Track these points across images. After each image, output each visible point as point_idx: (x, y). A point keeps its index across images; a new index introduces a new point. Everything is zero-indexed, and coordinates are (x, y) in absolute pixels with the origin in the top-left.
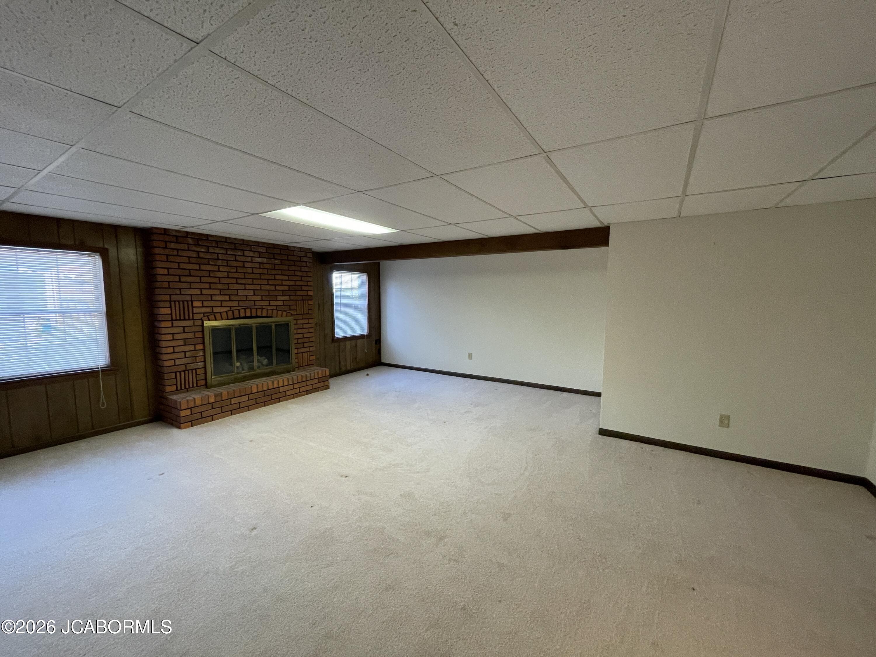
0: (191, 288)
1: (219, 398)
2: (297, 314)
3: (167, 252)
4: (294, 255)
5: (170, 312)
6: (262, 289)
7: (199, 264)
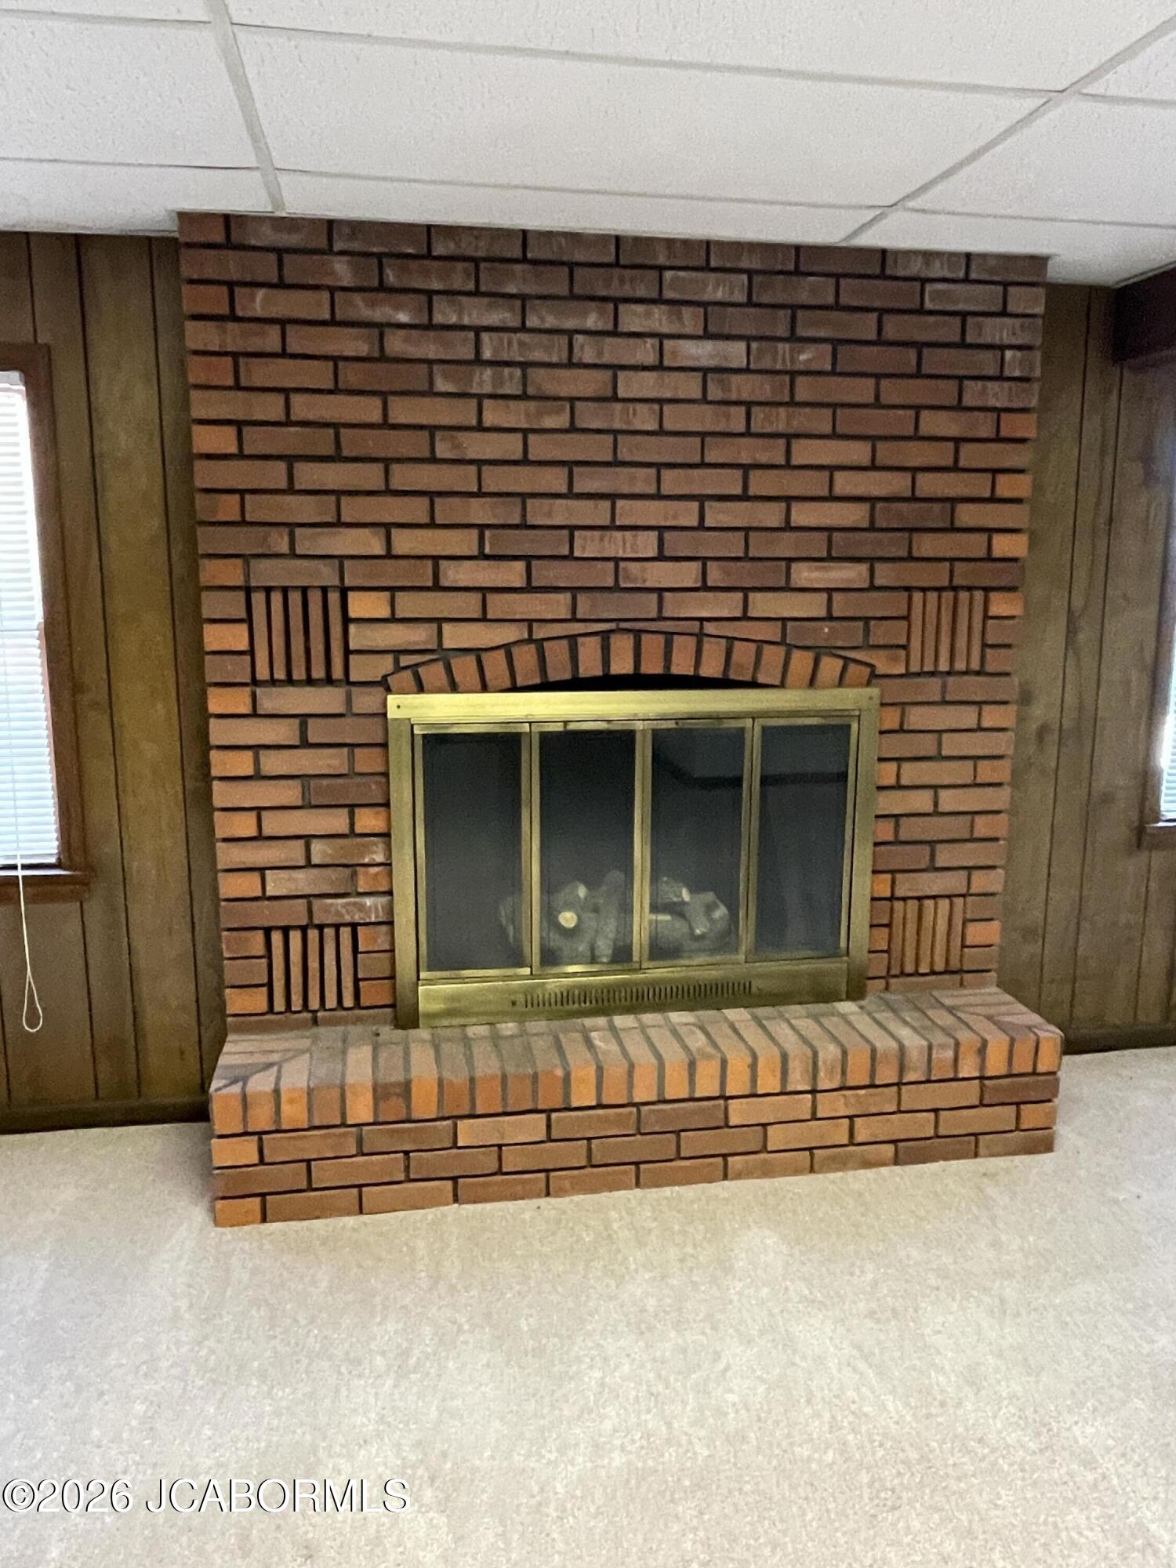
0: (339, 524)
1: (393, 1108)
2: (908, 675)
3: (233, 338)
4: (921, 311)
5: (243, 646)
6: (709, 523)
7: (384, 395)
